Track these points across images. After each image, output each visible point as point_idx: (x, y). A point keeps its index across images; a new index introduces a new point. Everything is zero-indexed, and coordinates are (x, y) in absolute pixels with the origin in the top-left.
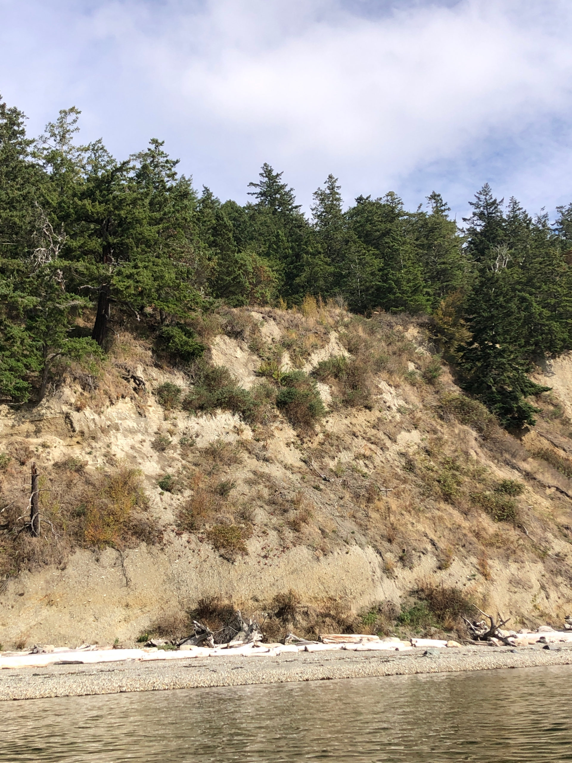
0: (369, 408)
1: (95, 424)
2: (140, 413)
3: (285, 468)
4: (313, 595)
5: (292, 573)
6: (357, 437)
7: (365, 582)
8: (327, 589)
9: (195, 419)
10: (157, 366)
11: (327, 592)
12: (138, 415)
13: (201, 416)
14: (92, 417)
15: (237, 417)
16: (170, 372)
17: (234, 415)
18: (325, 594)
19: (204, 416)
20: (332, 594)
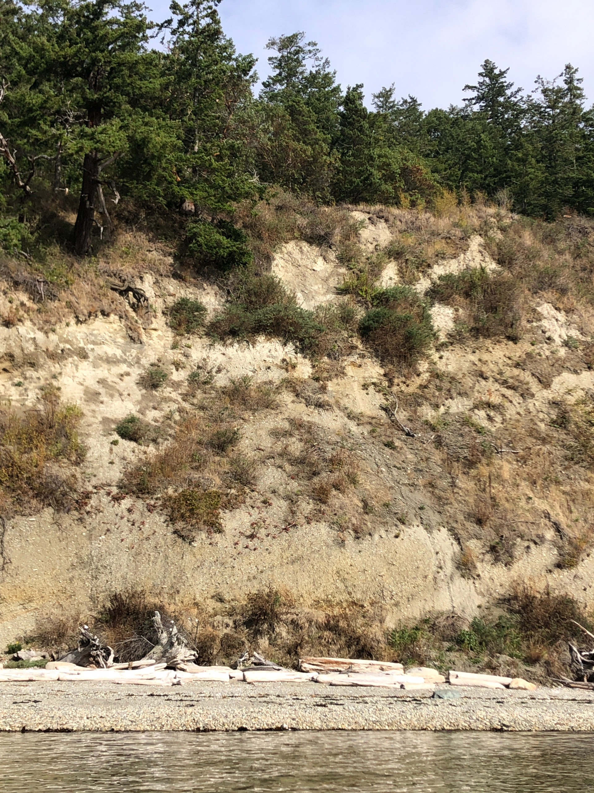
0: (514, 339)
1: (36, 345)
2: (131, 338)
3: (349, 417)
4: (323, 596)
5: (293, 562)
6: (486, 379)
7: (420, 581)
8: (350, 589)
9: (222, 348)
10: (176, 276)
11: (350, 593)
12: (129, 340)
13: (231, 344)
14: (32, 336)
15: (290, 347)
16: (195, 285)
17: (285, 344)
18: (345, 596)
19: (236, 345)
20: (359, 596)
